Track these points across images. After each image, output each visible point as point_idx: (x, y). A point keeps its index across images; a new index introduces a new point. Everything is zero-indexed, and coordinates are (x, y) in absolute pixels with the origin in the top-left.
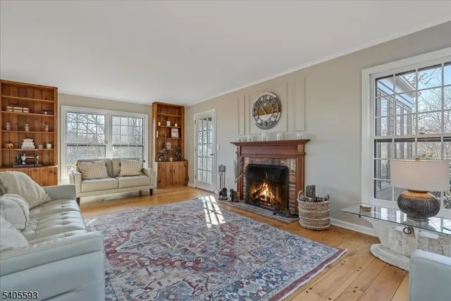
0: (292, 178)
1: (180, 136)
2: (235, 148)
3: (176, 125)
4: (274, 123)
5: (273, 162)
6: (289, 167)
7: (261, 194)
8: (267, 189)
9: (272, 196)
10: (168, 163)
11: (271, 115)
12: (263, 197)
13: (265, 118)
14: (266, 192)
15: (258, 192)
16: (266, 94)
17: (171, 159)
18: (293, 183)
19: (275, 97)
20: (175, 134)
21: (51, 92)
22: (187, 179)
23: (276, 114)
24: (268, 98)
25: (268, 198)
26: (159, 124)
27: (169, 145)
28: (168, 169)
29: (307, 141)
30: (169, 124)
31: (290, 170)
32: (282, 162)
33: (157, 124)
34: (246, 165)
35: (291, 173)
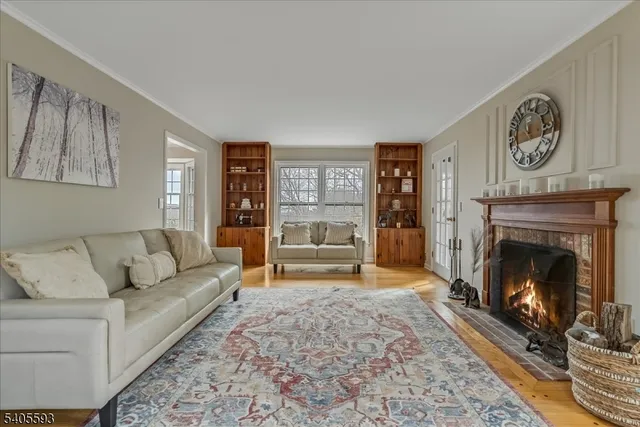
0: (584, 280)
1: (415, 189)
2: (481, 209)
3: (409, 174)
4: (546, 157)
5: (546, 238)
6: (577, 251)
7: (523, 301)
8: (534, 294)
9: (542, 311)
10: (392, 231)
11: (539, 139)
12: (526, 307)
13: (528, 147)
14: (530, 299)
15: (518, 296)
16: (530, 97)
17: (399, 225)
18: (587, 291)
19: (547, 99)
20: (407, 187)
21: (262, 147)
22: (422, 257)
23: (549, 136)
24: (533, 105)
25: (535, 314)
26: (383, 173)
27: (397, 204)
28: (392, 238)
29: (622, 192)
30: (397, 172)
31: (580, 261)
32: (563, 239)
33: (379, 174)
34: (497, 242)
35: (581, 267)
